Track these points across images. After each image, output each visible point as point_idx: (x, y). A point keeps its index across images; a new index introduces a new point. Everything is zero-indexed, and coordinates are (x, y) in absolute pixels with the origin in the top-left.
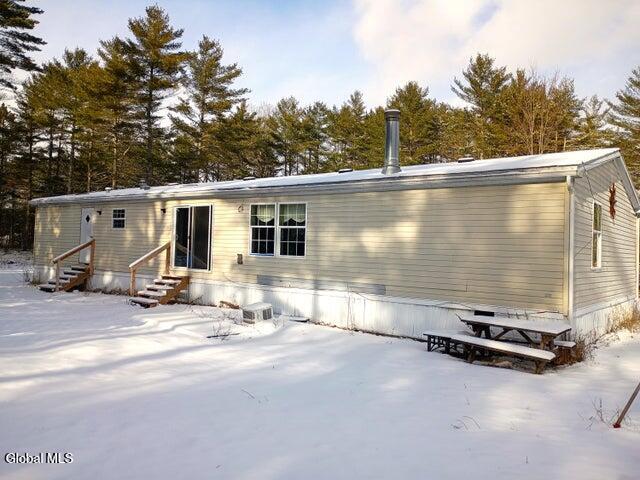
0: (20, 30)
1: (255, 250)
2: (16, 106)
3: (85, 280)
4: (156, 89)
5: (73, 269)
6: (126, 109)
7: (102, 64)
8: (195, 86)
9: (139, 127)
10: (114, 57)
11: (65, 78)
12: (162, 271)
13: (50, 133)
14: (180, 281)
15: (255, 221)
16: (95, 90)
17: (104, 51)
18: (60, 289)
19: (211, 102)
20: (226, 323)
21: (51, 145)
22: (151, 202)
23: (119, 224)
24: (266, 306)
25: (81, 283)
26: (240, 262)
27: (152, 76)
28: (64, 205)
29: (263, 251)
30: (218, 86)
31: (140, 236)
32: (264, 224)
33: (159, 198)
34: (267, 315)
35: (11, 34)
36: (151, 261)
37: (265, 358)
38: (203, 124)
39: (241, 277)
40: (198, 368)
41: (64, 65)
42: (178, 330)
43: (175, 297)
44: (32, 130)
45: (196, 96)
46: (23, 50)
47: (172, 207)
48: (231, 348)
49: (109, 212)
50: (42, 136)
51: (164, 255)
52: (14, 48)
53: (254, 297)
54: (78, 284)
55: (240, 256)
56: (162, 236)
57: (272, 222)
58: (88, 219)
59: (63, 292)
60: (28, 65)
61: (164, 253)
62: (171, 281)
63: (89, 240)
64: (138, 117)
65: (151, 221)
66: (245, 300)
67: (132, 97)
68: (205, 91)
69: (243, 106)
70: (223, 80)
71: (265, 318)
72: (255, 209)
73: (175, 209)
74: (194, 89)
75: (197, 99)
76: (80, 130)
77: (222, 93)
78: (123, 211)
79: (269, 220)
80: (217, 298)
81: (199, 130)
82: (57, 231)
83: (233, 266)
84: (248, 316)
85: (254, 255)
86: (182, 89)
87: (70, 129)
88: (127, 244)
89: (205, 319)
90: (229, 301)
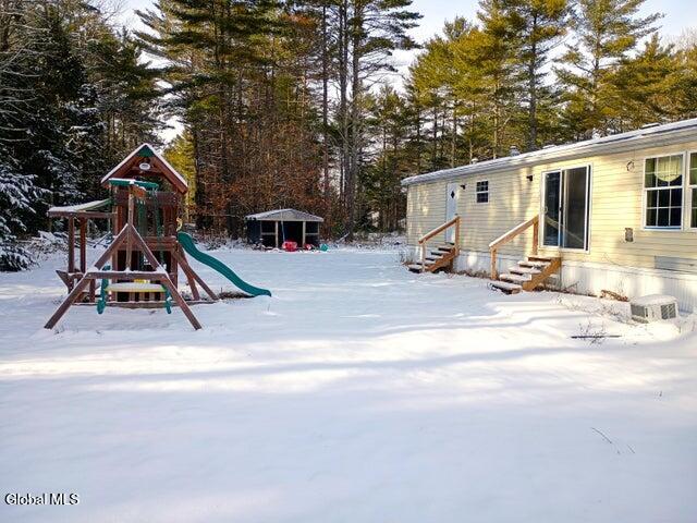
0: (400, 10)
1: (651, 221)
2: (404, 91)
3: (451, 261)
4: (539, 40)
5: (440, 249)
6: (507, 72)
7: (482, 27)
8: (588, 27)
9: (520, 89)
10: (495, 16)
11: (446, 52)
12: (529, 252)
13: (434, 112)
14: (549, 264)
15: (652, 180)
16: (474, 58)
17: (484, 12)
18: (427, 270)
19: (608, 42)
20: (606, 318)
21: (436, 125)
22: (516, 169)
23: (483, 198)
24: (666, 300)
25: (446, 264)
26: (629, 239)
27: (535, 27)
28: (430, 182)
29: (663, 223)
30: (618, 20)
31: (504, 211)
32: (665, 184)
33: (524, 164)
34: (667, 313)
35: (392, 15)
36: (516, 239)
37: (649, 378)
38: (597, 72)
39: (630, 260)
40: (541, 380)
41: (445, 38)
42: (535, 324)
43: (544, 282)
44: (419, 112)
45: (588, 38)
46: (404, 29)
47: (540, 174)
48: (600, 356)
49: (472, 185)
50: (428, 117)
51: (530, 231)
52: (396, 29)
53: (650, 286)
54: (444, 265)
55: (629, 231)
56: (529, 209)
57: (678, 181)
58: (453, 195)
59: (429, 273)
60: (408, 44)
61: (531, 229)
62: (539, 263)
63: (454, 217)
64: (521, 79)
65: (516, 192)
66: (636, 291)
67: (512, 56)
68: (601, 30)
69: (655, 39)
70: (624, 11)
71: (664, 317)
72: (651, 163)
73: (544, 175)
74: (585, 31)
75: (589, 40)
76: (461, 104)
77: (624, 27)
78: (487, 183)
79: (674, 178)
80: (597, 286)
81: (591, 80)
82: (425, 210)
83: (619, 244)
84: (639, 312)
85: (651, 229)
86: (571, 33)
87: (452, 106)
88: (491, 221)
89: (576, 313)
90: (613, 290)
